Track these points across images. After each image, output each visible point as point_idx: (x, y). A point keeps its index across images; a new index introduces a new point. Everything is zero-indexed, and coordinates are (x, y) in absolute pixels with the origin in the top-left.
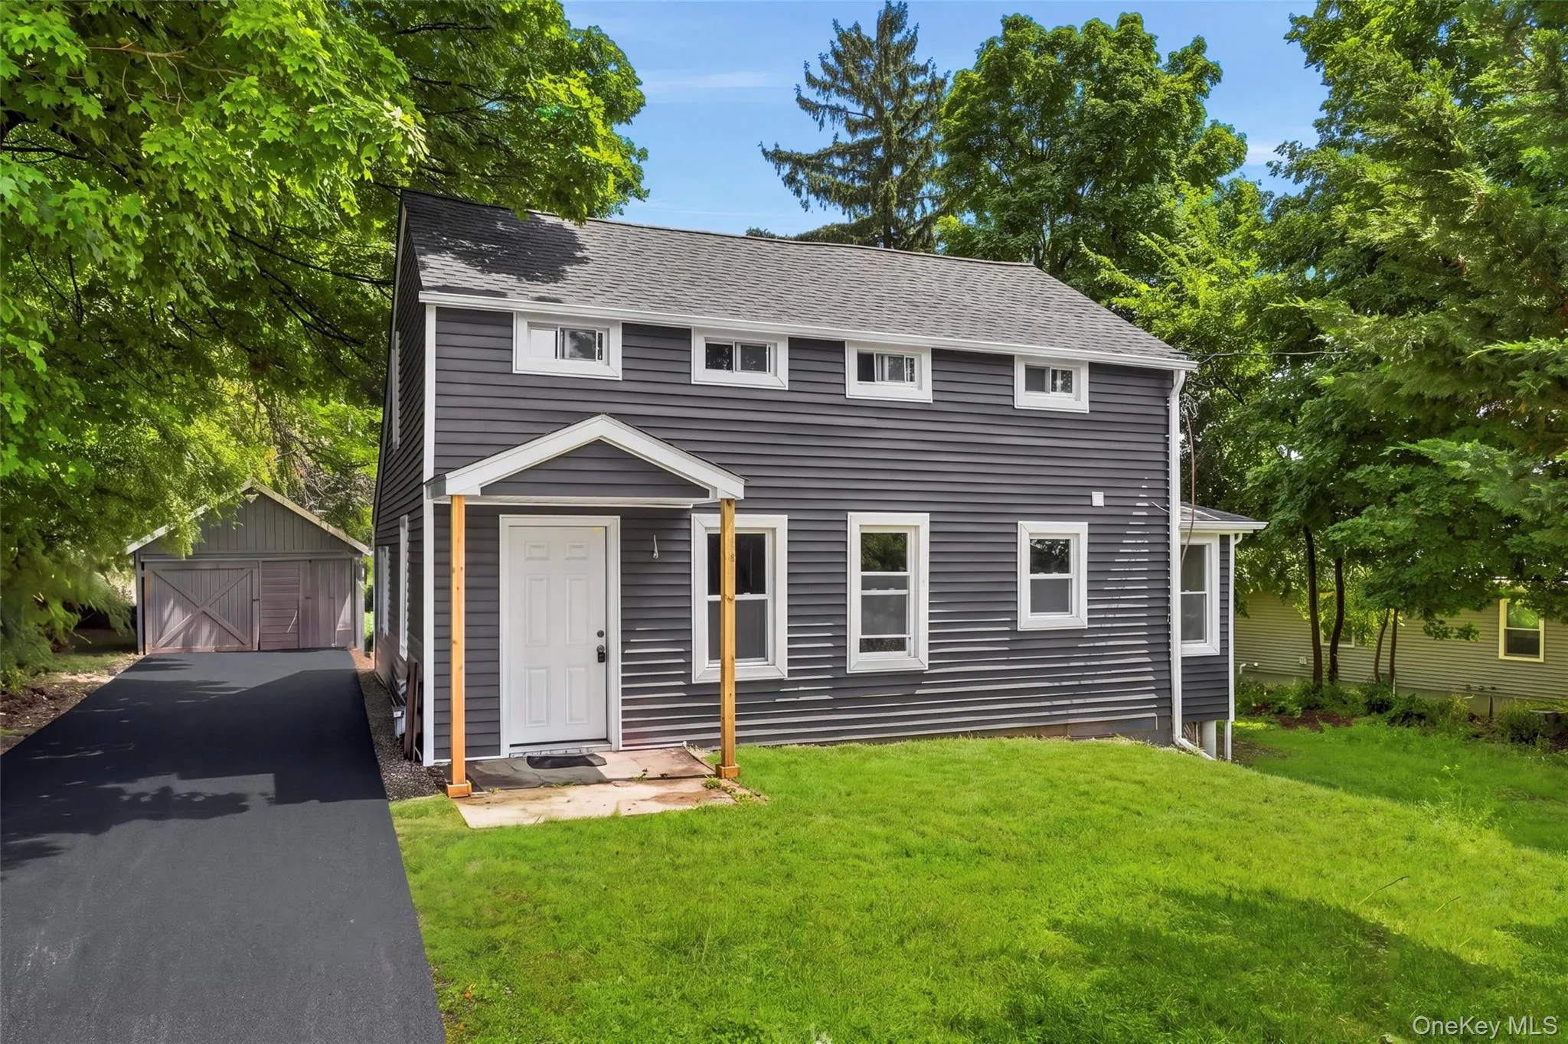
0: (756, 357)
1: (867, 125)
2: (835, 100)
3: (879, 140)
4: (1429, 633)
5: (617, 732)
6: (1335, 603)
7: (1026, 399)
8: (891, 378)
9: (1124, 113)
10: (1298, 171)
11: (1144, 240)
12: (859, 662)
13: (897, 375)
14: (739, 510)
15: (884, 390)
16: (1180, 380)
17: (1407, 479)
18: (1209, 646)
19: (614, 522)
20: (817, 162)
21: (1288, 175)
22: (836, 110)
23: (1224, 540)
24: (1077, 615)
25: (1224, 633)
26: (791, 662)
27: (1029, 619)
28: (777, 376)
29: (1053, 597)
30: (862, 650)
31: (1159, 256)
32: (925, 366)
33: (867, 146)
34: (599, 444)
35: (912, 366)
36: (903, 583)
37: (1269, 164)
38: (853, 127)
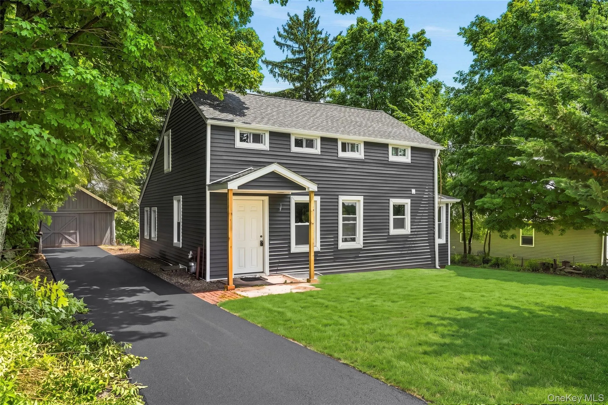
0: (310, 143)
1: (300, 52)
2: (289, 43)
3: (304, 58)
4: (502, 237)
5: (267, 269)
6: (470, 227)
7: (392, 158)
8: (351, 151)
9: (399, 55)
10: (463, 81)
11: (407, 101)
12: (342, 245)
13: (353, 150)
14: (315, 195)
15: (349, 155)
16: (438, 153)
17: (501, 185)
18: (443, 241)
19: (266, 198)
20: (281, 65)
21: (460, 81)
22: (288, 46)
23: (447, 205)
24: (407, 230)
25: (447, 236)
26: (321, 246)
27: (393, 232)
28: (317, 150)
29: (400, 224)
30: (343, 241)
31: (411, 106)
32: (362, 147)
33: (300, 60)
34: (273, 173)
35: (357, 147)
36: (355, 219)
37: (454, 78)
38: (294, 53)
